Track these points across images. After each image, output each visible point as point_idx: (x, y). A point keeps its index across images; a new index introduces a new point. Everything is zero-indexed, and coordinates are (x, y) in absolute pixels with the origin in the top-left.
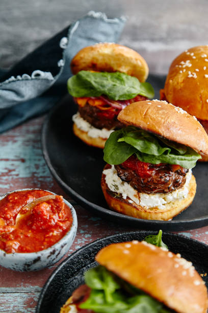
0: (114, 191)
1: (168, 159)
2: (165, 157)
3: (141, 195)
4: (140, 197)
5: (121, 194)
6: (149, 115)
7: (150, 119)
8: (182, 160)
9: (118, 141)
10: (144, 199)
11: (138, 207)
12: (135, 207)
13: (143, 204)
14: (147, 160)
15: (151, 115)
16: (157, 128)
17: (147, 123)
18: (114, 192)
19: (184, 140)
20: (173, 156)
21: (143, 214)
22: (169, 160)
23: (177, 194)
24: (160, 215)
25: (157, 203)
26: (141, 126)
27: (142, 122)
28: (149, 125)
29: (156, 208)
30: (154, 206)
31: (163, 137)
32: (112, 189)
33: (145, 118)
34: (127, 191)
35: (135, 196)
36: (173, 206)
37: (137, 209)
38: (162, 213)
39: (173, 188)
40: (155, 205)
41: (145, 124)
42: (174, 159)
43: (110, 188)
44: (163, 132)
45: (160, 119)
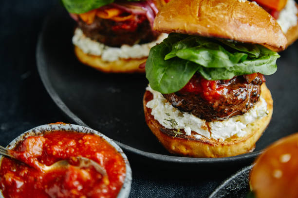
0: (170, 128)
1: (243, 69)
2: (238, 67)
3: (211, 124)
4: (209, 128)
5: (182, 130)
6: (206, 15)
7: (209, 20)
8: (260, 64)
9: (165, 59)
10: (217, 129)
11: (211, 142)
12: (207, 143)
13: (215, 136)
14: (216, 76)
15: (207, 14)
16: (223, 30)
17: (206, 27)
18: (172, 130)
19: (260, 38)
20: (249, 62)
21: (220, 149)
22: (245, 68)
23: (256, 111)
24: (242, 145)
25: (235, 129)
26: (200, 32)
27: (199, 26)
28: (210, 28)
29: (235, 136)
30: (232, 135)
31: (234, 40)
32: (168, 126)
33: (200, 20)
34: (190, 123)
35: (203, 127)
36: (253, 127)
37: (211, 145)
38: (244, 141)
39: (251, 104)
40: (234, 133)
41: (204, 28)
42: (250, 66)
43: (163, 125)
44: (232, 34)
45: (222, 16)
